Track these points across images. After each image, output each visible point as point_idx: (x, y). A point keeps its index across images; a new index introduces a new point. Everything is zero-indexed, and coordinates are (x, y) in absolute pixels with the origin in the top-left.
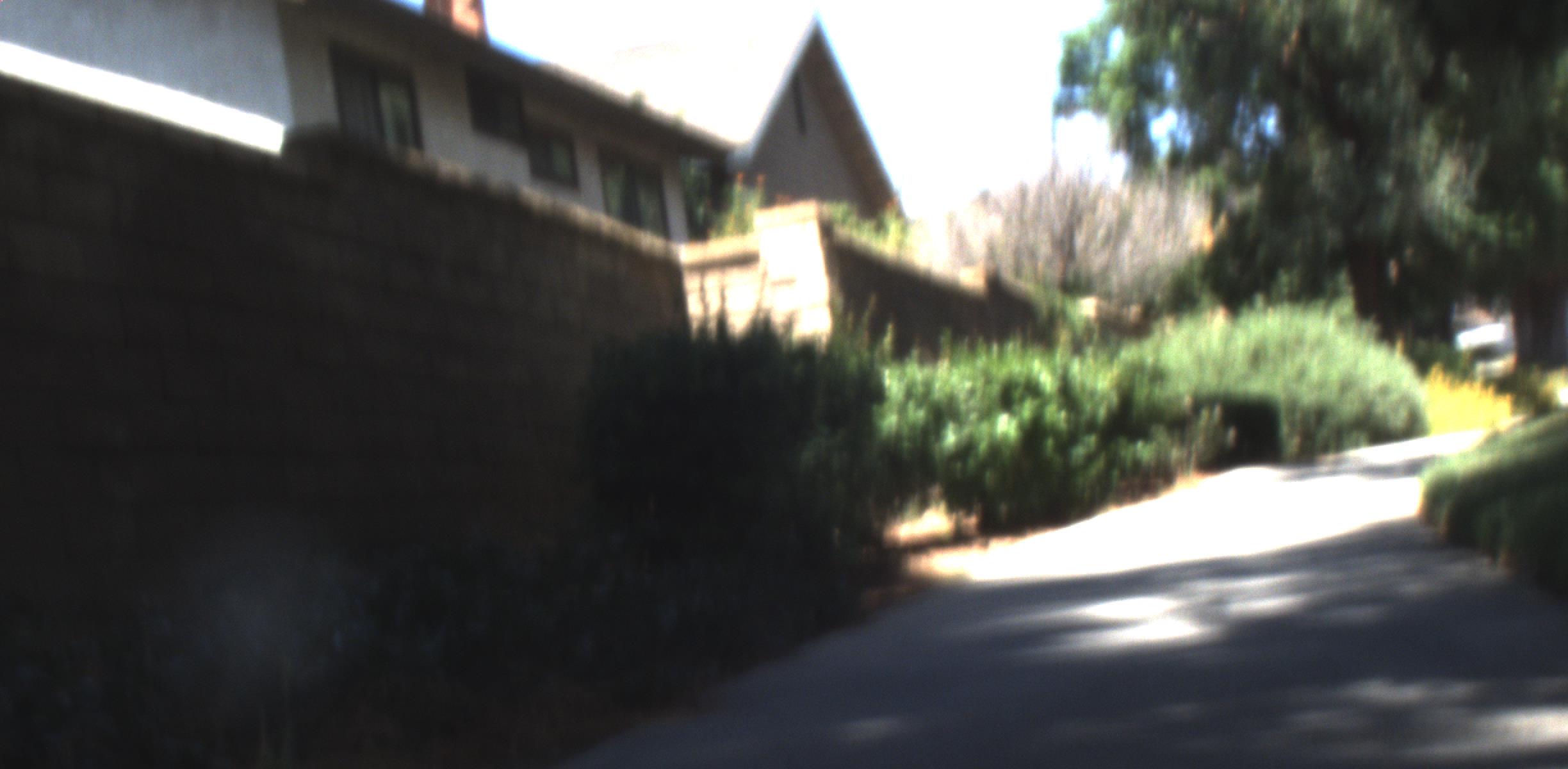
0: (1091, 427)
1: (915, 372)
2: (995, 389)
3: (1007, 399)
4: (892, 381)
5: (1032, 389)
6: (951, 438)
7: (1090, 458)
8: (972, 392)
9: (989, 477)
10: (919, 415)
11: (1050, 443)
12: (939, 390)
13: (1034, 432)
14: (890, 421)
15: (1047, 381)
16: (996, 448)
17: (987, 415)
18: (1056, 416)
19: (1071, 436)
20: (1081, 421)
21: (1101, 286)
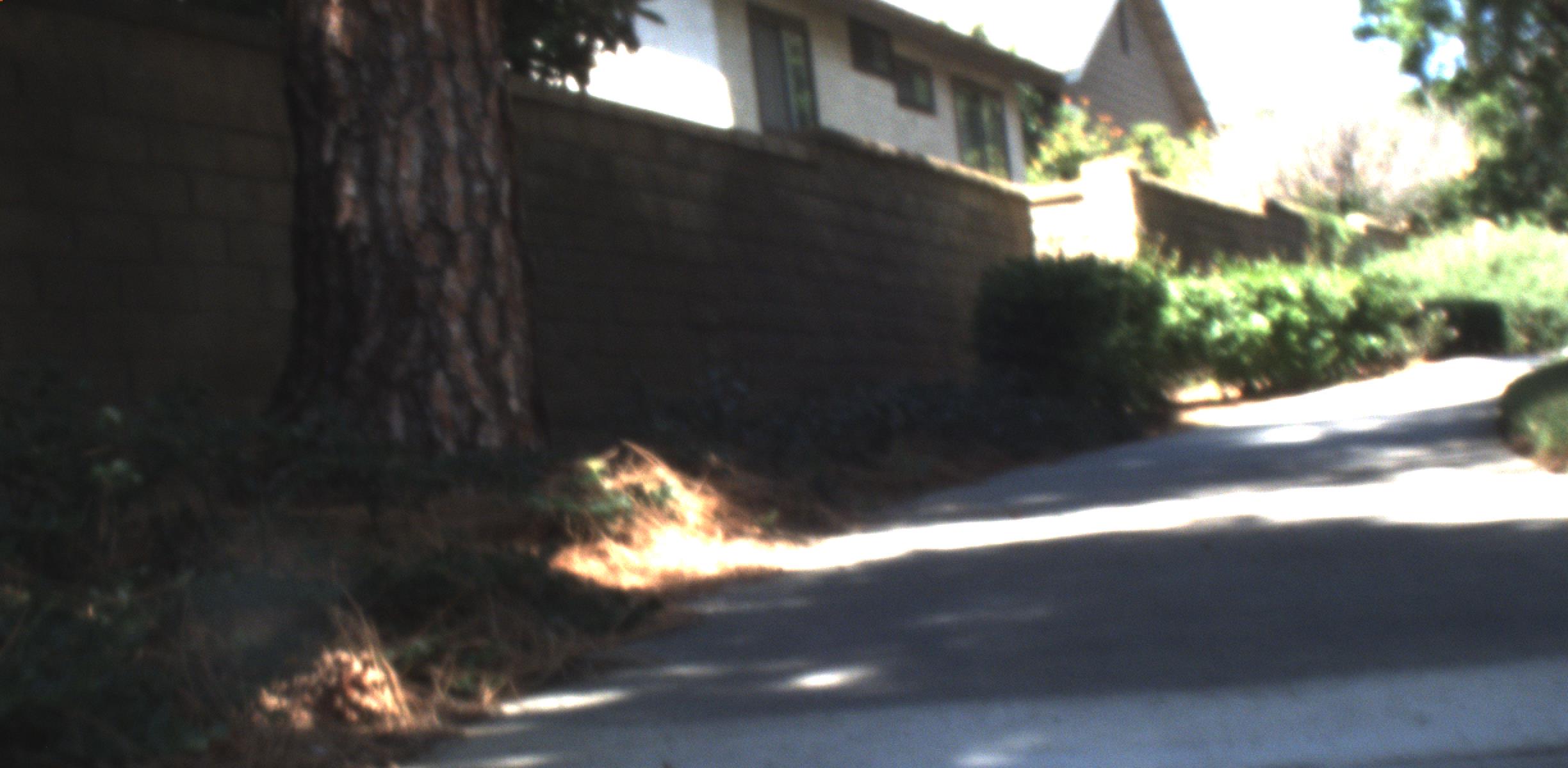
0: (1333, 324)
1: (1193, 282)
2: (1253, 298)
3: (1261, 302)
4: (1176, 288)
5: (1282, 297)
6: (1217, 330)
7: (1328, 344)
8: (1236, 300)
9: (1246, 359)
10: (1194, 314)
11: (1294, 337)
12: (1211, 297)
13: (1282, 326)
14: (1171, 317)
15: (1295, 292)
16: (1252, 338)
17: (1244, 315)
18: (1299, 315)
19: (1311, 331)
20: (1323, 320)
21: (1371, 205)
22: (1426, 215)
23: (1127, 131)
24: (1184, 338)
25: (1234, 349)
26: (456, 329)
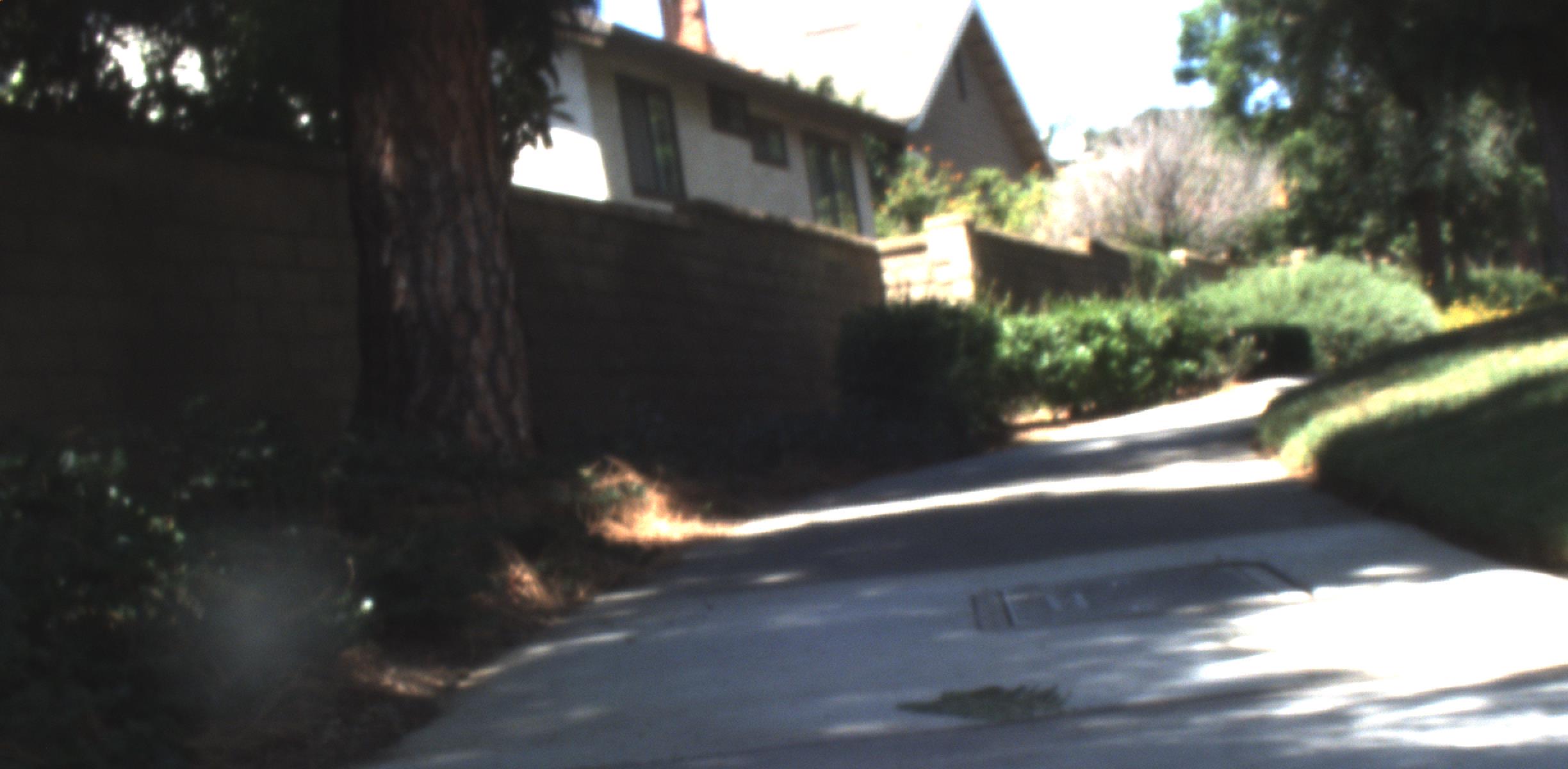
0: (1151, 351)
1: (1024, 320)
2: (1076, 331)
3: (1084, 335)
4: (1008, 327)
5: (1102, 328)
6: (1046, 360)
7: (1146, 370)
8: (1061, 333)
9: (1072, 385)
10: (1025, 347)
11: (1114, 364)
12: (1039, 332)
13: (1103, 356)
14: (1005, 351)
15: (1113, 320)
16: (1077, 365)
17: (1070, 347)
18: (1118, 345)
19: (1130, 358)
20: (1140, 348)
21: (1192, 239)
22: (1243, 246)
23: (967, 177)
24: (1017, 368)
25: (1061, 376)
26: (481, 380)
